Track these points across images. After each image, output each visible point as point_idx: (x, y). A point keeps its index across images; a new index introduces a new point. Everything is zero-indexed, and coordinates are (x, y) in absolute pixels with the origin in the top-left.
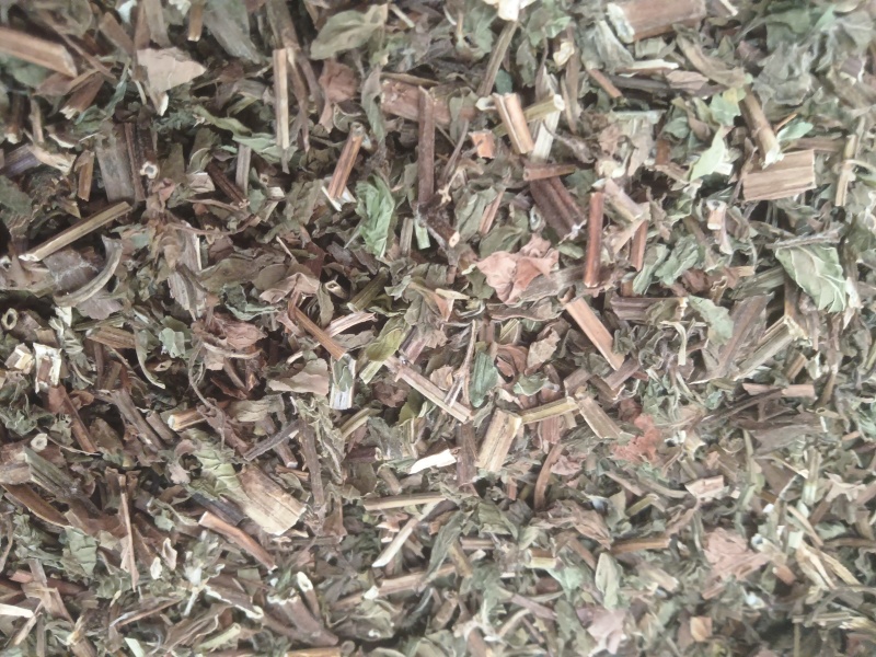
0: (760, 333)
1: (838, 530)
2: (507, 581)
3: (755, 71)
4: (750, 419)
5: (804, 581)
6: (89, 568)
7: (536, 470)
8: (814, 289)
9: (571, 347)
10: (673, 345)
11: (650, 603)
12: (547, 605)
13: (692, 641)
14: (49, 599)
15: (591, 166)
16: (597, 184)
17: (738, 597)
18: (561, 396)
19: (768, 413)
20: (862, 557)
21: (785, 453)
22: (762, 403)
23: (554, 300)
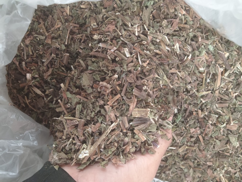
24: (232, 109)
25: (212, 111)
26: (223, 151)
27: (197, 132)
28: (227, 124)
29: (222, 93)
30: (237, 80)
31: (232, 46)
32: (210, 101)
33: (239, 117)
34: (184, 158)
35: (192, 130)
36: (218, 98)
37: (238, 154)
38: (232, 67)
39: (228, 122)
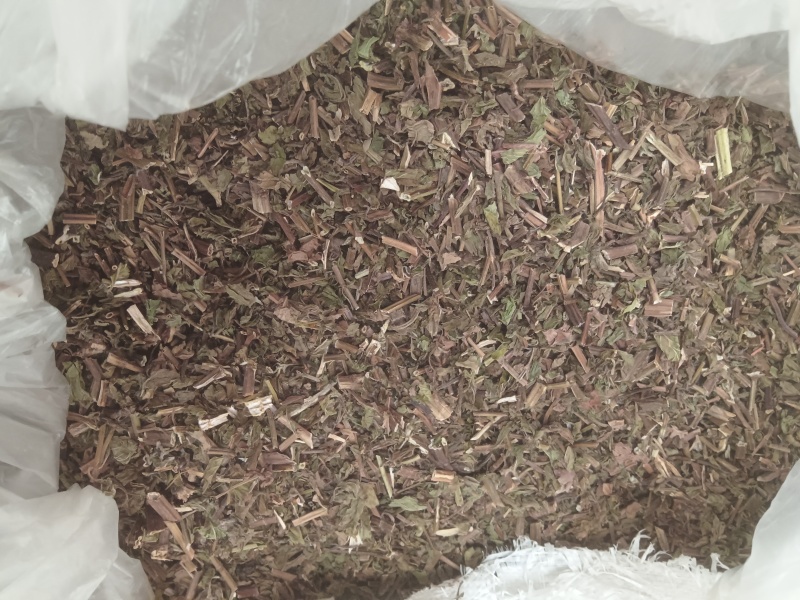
0: (646, 364)
1: (675, 452)
2: (525, 454)
3: (654, 272)
4: (638, 398)
5: (657, 472)
6: (369, 425)
7: (546, 408)
8: (667, 352)
9: (570, 362)
10: (610, 367)
11: (586, 472)
12: (541, 467)
13: (601, 495)
14: (352, 436)
15: (588, 301)
16: (590, 309)
17: (625, 477)
18: (564, 380)
19: (645, 396)
20: (684, 465)
21: (653, 413)
22: (644, 392)
23: (567, 345)
24: (652, 260)
25: (597, 272)
26: (646, 382)
27: (564, 339)
28: (643, 303)
29: (615, 219)
30: (653, 174)
31: (622, 85)
32: (585, 245)
33: (672, 279)
34: (544, 421)
35: (551, 335)
36: (606, 235)
37: (689, 383)
38: (633, 142)
39: (647, 297)
